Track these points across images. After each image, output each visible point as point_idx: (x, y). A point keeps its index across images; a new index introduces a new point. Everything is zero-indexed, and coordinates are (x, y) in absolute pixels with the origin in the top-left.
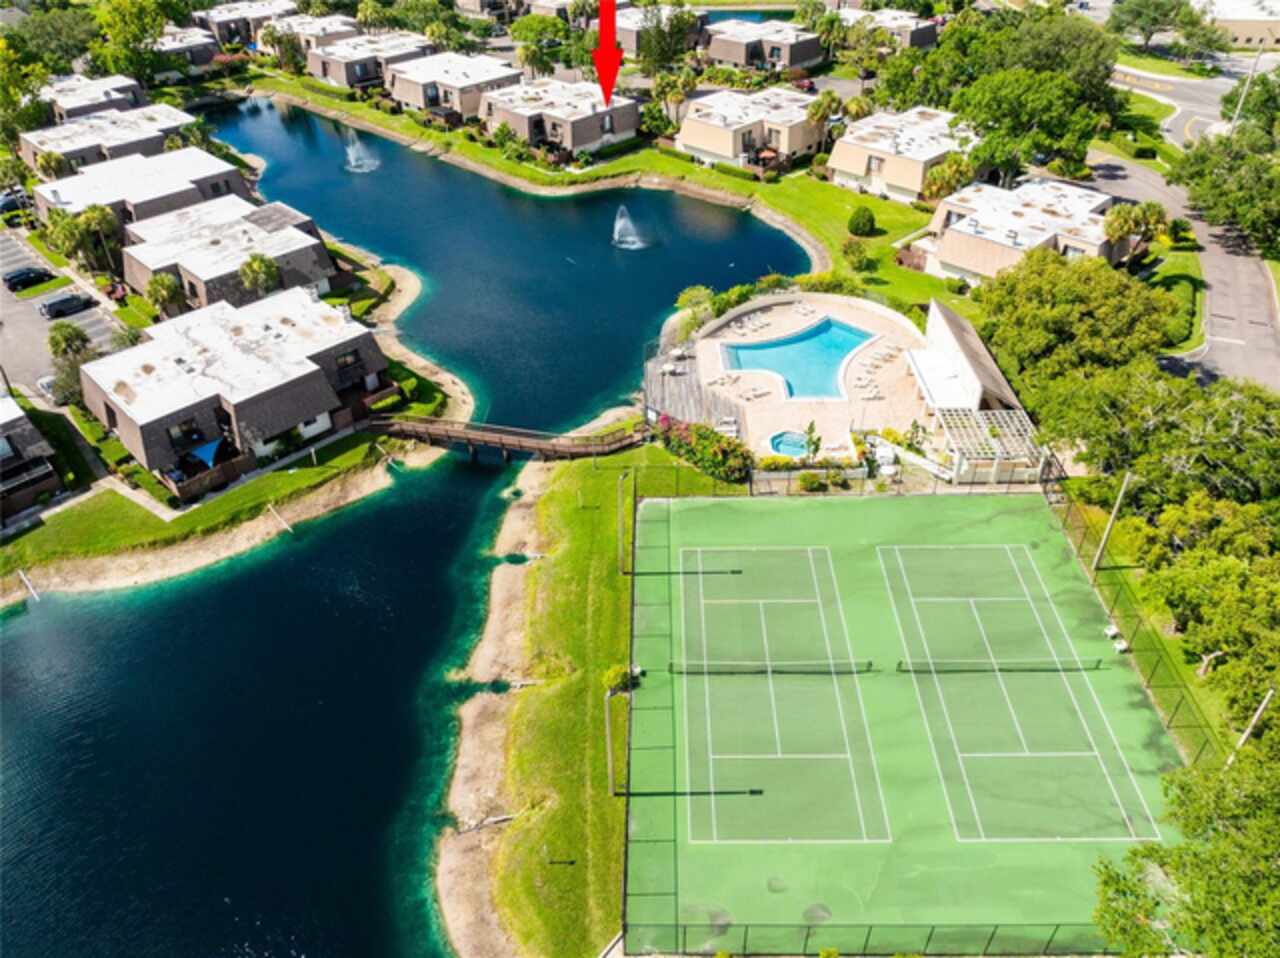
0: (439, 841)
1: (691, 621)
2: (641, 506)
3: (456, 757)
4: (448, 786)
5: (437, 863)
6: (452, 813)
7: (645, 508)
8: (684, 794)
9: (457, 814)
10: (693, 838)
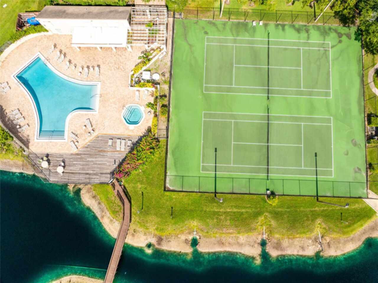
0: (325, 257)
1: (242, 170)
2: (171, 188)
3: (293, 255)
4: (305, 256)
5: (333, 256)
6: (315, 253)
7: (173, 186)
8: (317, 178)
9: (316, 252)
10: (332, 176)
